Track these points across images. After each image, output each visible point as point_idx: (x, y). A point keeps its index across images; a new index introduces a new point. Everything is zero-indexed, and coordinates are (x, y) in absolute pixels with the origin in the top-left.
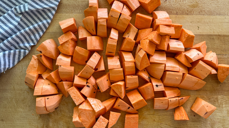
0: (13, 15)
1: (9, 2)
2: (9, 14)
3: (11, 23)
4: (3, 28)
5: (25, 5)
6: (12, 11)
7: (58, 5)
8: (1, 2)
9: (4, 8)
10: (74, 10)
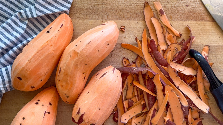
0: (18, 21)
1: (10, 4)
2: (13, 21)
3: (16, 31)
4: (8, 37)
5: (30, 8)
6: (16, 16)
7: (70, 7)
8: (1, 5)
9: (5, 11)
10: (89, 15)
